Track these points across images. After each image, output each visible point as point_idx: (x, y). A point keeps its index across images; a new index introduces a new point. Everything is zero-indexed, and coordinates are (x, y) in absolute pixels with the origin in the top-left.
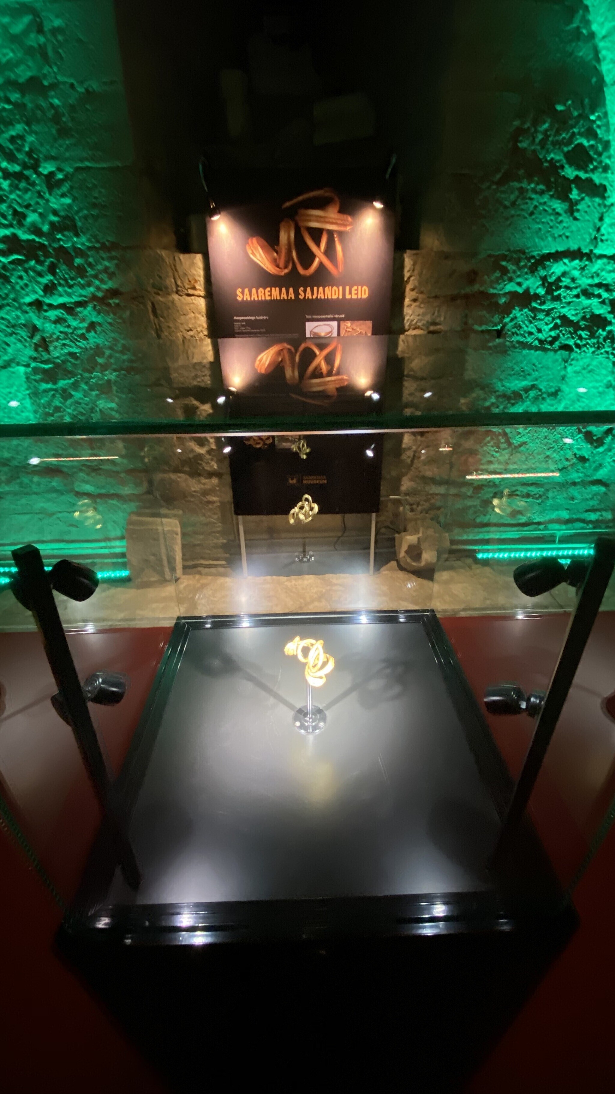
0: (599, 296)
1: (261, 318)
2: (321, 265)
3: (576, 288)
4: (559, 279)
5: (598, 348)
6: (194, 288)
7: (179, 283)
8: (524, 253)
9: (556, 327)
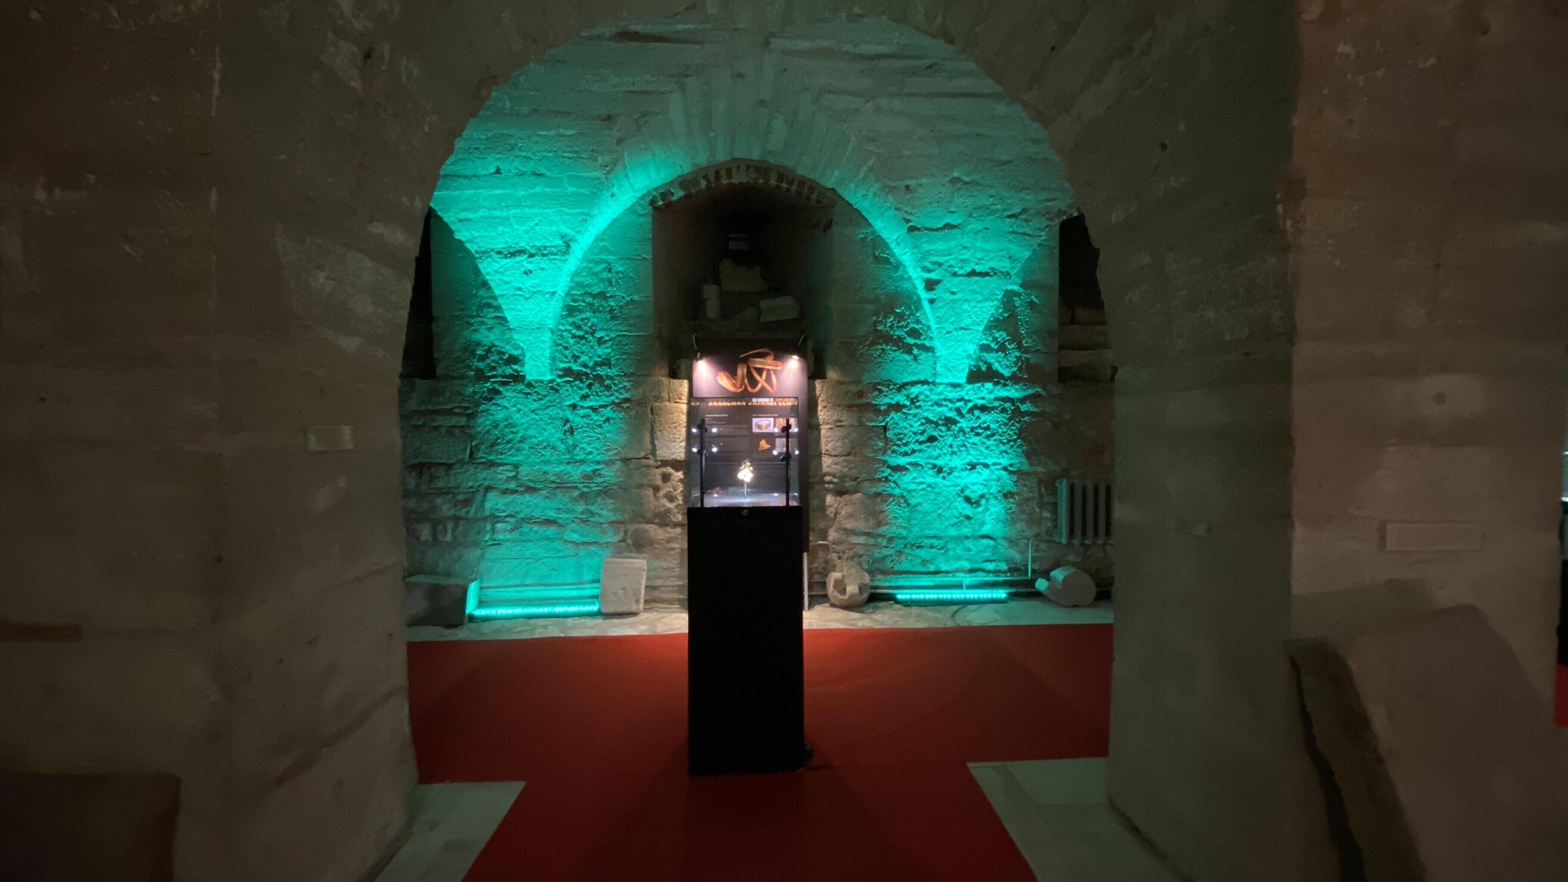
0: (947, 406)
1: (723, 415)
2: (763, 387)
3: (930, 401)
4: (917, 397)
5: (955, 437)
6: (680, 399)
7: (671, 396)
8: (891, 381)
9: (922, 424)
